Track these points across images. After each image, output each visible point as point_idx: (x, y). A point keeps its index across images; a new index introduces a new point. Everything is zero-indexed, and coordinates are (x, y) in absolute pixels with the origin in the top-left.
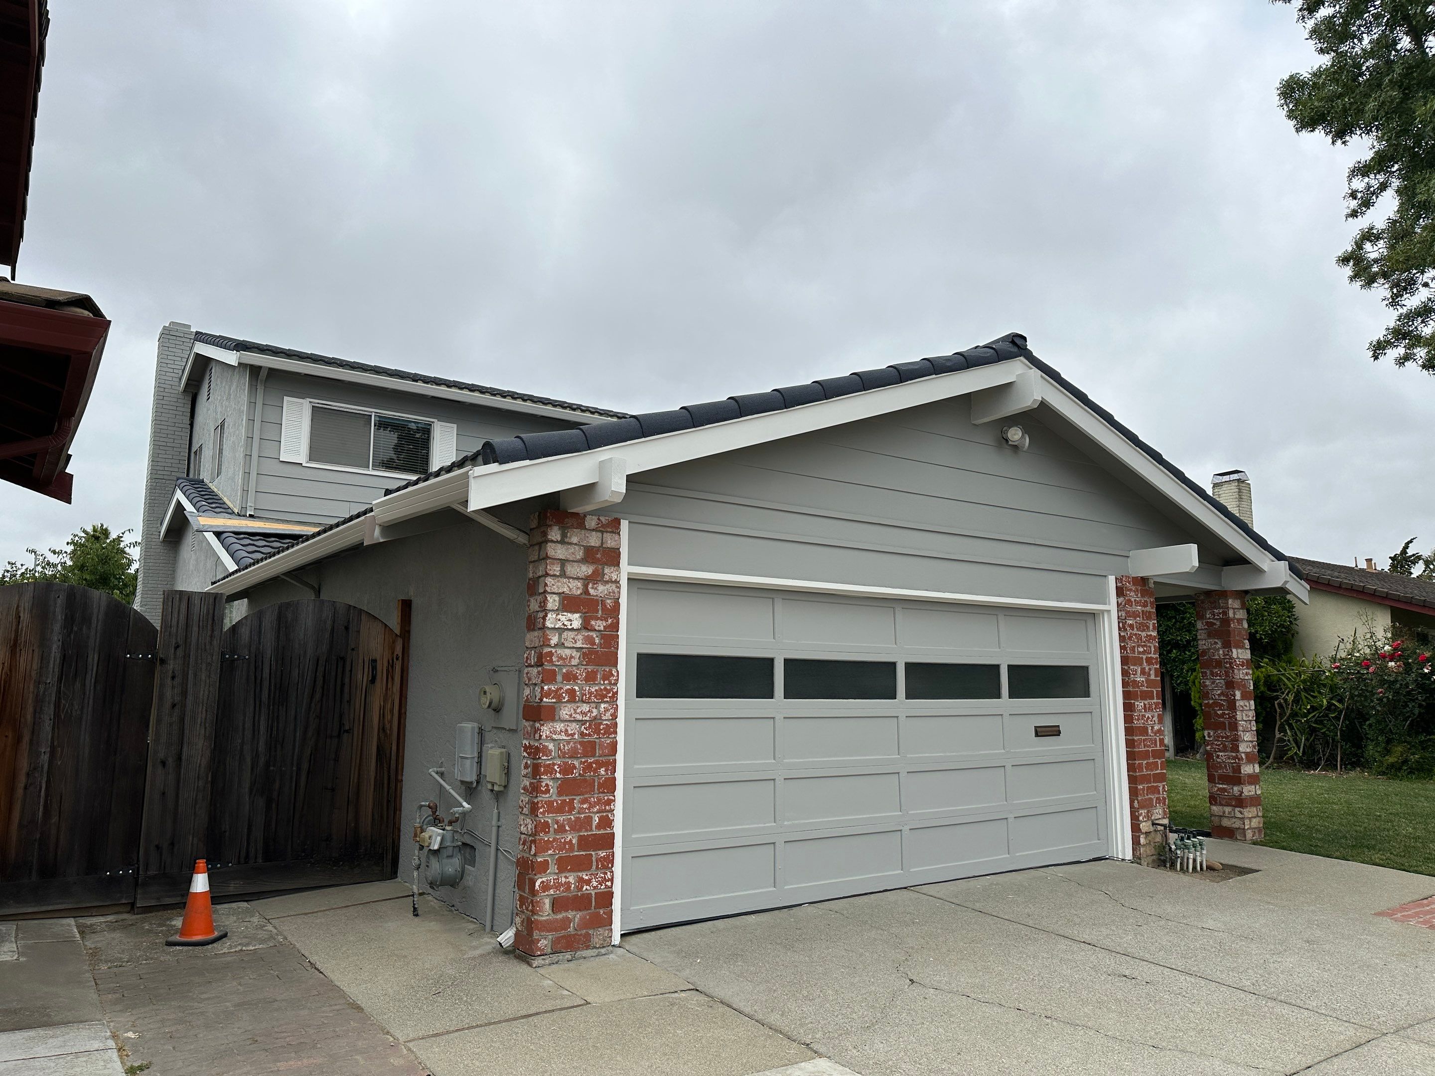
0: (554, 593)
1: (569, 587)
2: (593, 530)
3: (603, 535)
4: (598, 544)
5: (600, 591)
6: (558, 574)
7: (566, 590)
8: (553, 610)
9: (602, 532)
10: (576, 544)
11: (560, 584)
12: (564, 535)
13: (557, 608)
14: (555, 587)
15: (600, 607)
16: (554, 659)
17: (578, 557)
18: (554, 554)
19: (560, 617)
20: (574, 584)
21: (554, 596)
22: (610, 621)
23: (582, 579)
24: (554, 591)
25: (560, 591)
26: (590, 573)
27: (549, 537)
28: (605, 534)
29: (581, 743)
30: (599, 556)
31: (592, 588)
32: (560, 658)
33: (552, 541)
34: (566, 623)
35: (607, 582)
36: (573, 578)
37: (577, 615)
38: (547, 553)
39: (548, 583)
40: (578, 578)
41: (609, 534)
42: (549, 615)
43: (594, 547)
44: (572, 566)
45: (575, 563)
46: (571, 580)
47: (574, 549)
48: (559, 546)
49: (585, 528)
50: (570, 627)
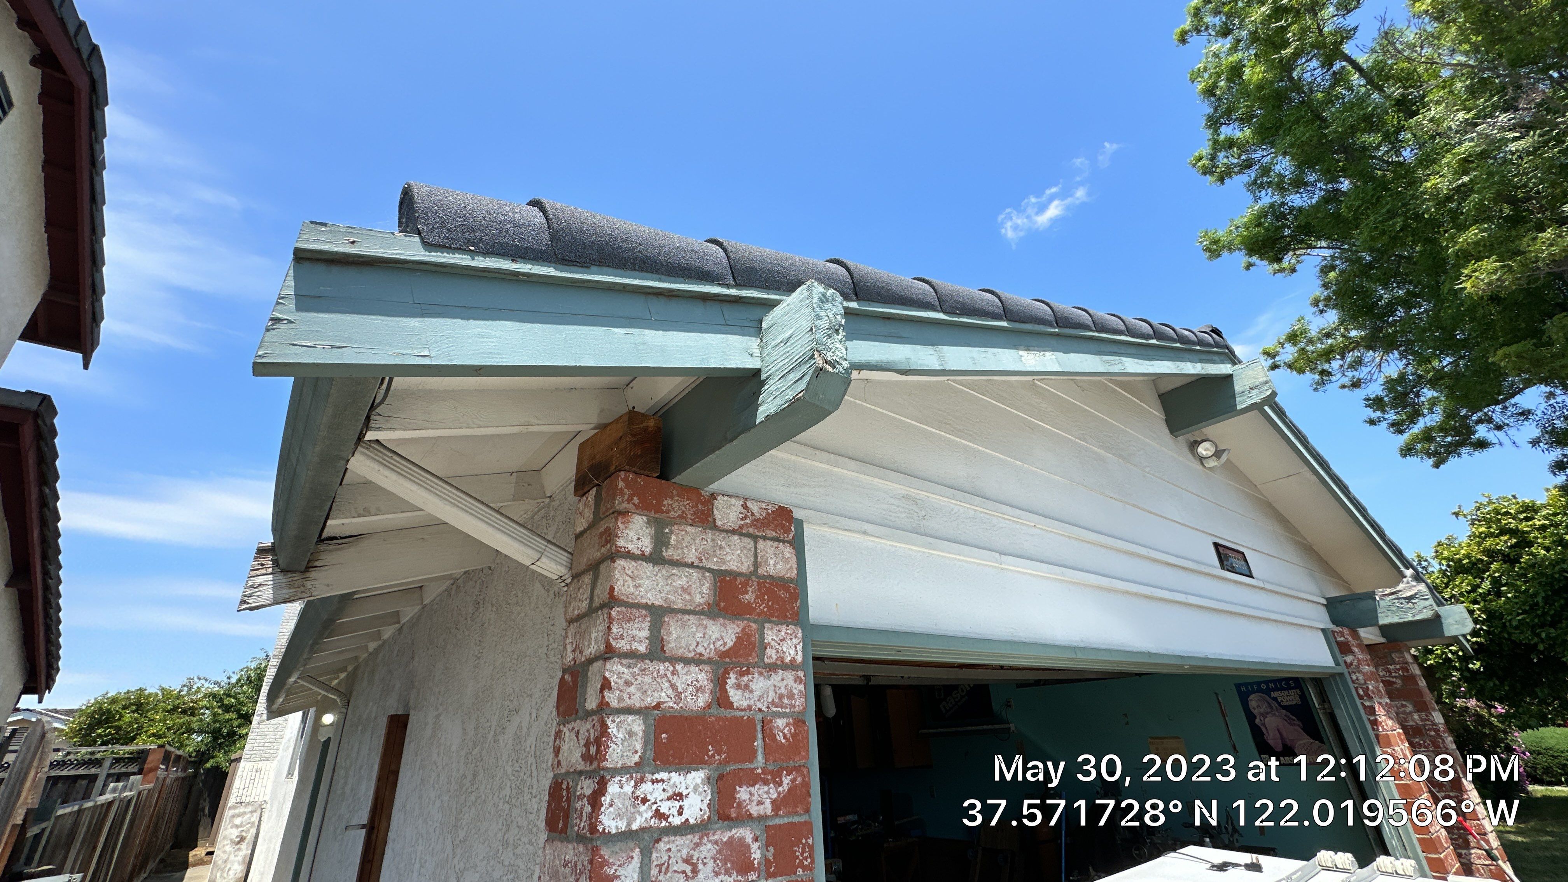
0: (630, 710)
1: (673, 687)
2: (734, 532)
3: (756, 543)
4: (745, 566)
5: (757, 694)
6: (642, 649)
7: (665, 696)
8: (624, 770)
9: (755, 538)
10: (692, 565)
11: (648, 679)
12: (660, 541)
13: (636, 758)
14: (632, 689)
15: (758, 743)
17: (698, 599)
18: (632, 590)
19: (646, 788)
20: (689, 679)
21: (630, 718)
22: (786, 781)
23: (709, 661)
24: (629, 702)
25: (650, 701)
26: (730, 644)
27: (621, 543)
28: (761, 544)
30: (749, 597)
31: (738, 686)
33: (629, 555)
34: (664, 808)
35: (772, 668)
36: (687, 661)
37: (697, 777)
38: (612, 589)
39: (613, 679)
40: (697, 661)
41: (770, 543)
42: (613, 788)
43: (734, 574)
44: (683, 627)
45: (692, 617)
46: (679, 667)
47: (682, 578)
48: (647, 568)
49: (714, 527)
50: (677, 821)
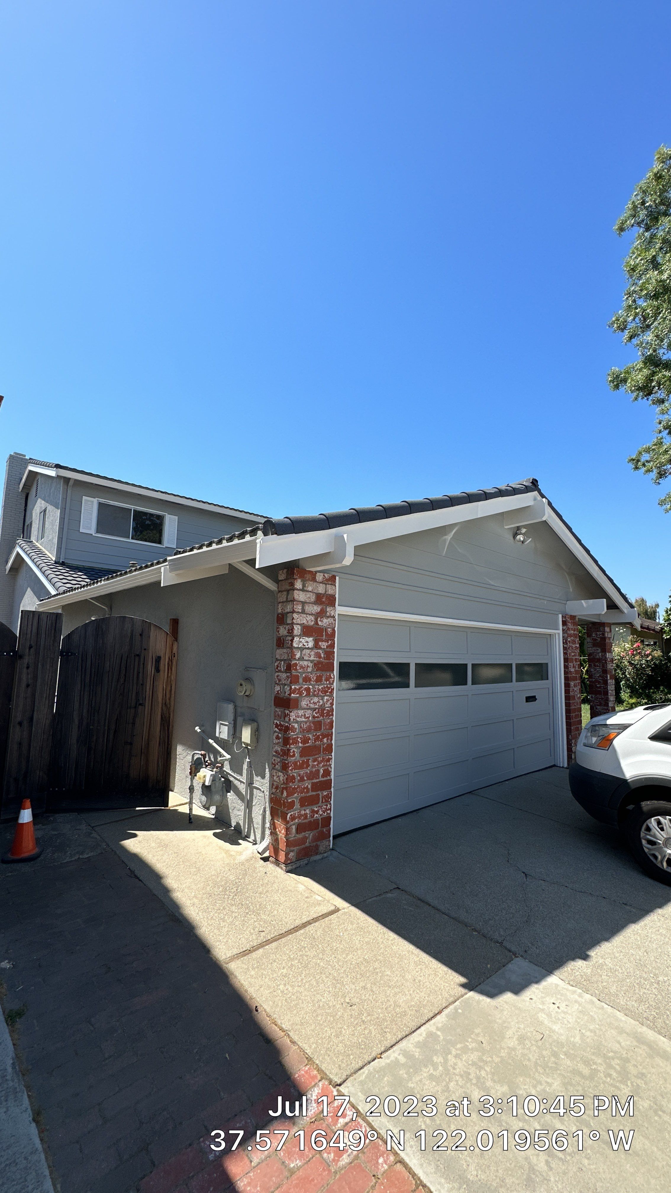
0: (298, 624)
1: (306, 620)
2: (321, 583)
4: (323, 592)
5: (324, 623)
6: (300, 611)
7: (305, 622)
8: (297, 636)
9: (326, 584)
10: (311, 592)
11: (301, 618)
12: (304, 586)
13: (299, 634)
14: (298, 620)
15: (324, 633)
16: (298, 668)
17: (312, 600)
18: (298, 598)
19: (301, 640)
20: (310, 618)
21: (298, 626)
22: (330, 642)
23: (314, 615)
24: (297, 622)
25: (302, 622)
26: (319, 611)
27: (295, 586)
28: (327, 586)
29: (314, 723)
30: (324, 600)
31: (320, 621)
32: (302, 667)
33: (297, 589)
34: (305, 644)
35: (328, 617)
36: (310, 614)
37: (311, 639)
38: (294, 597)
39: (295, 617)
40: (312, 614)
41: (329, 585)
42: (295, 639)
43: (321, 594)
44: (309, 606)
45: (311, 604)
46: (308, 615)
47: (309, 595)
48: (301, 592)
49: (316, 581)
50: (307, 647)
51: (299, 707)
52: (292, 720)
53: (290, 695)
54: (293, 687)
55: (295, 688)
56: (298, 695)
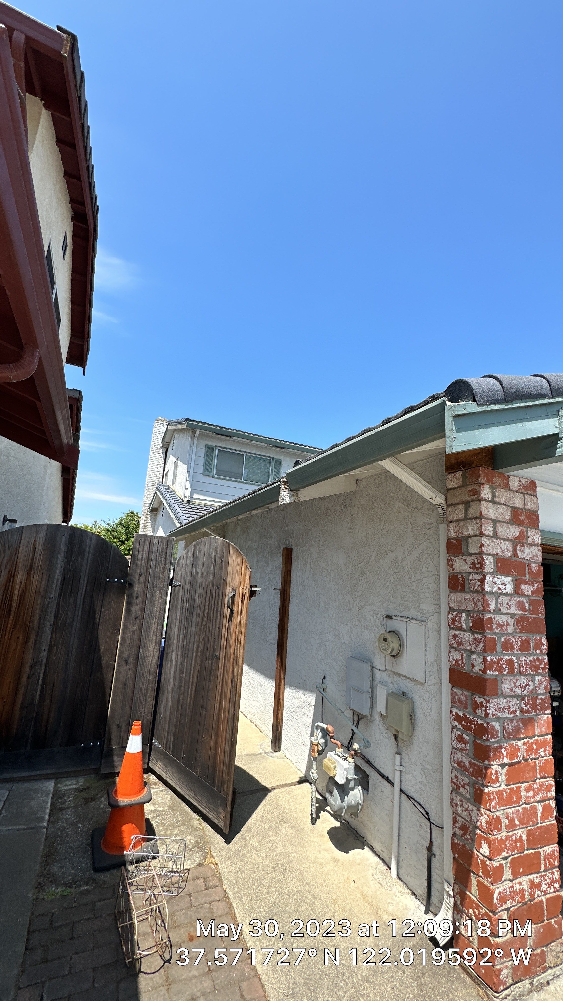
0: (489, 554)
1: (501, 548)
2: (517, 491)
3: (524, 497)
4: (521, 506)
5: (525, 553)
6: (491, 534)
7: (499, 551)
8: (489, 573)
9: (524, 494)
10: (503, 504)
11: (494, 545)
12: (493, 495)
13: (492, 570)
14: (489, 548)
15: (527, 570)
16: (494, 626)
17: (507, 517)
18: (486, 513)
19: (496, 580)
20: (506, 546)
21: (490, 557)
22: (535, 585)
23: (511, 540)
24: (489, 552)
25: (495, 552)
26: (517, 535)
27: (482, 495)
29: (522, 719)
30: (523, 517)
31: (520, 550)
32: (499, 625)
33: (485, 500)
34: (501, 587)
35: (530, 544)
36: (505, 540)
37: (509, 579)
38: (481, 512)
39: (484, 544)
40: (508, 540)
41: (528, 496)
42: (487, 578)
43: (518, 508)
44: (502, 527)
45: (505, 524)
46: (502, 541)
47: (502, 509)
48: (490, 505)
49: (511, 489)
50: (504, 591)
51: (500, 693)
52: (490, 715)
53: (484, 671)
54: (489, 658)
55: (492, 660)
56: (496, 673)
